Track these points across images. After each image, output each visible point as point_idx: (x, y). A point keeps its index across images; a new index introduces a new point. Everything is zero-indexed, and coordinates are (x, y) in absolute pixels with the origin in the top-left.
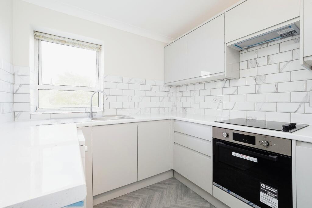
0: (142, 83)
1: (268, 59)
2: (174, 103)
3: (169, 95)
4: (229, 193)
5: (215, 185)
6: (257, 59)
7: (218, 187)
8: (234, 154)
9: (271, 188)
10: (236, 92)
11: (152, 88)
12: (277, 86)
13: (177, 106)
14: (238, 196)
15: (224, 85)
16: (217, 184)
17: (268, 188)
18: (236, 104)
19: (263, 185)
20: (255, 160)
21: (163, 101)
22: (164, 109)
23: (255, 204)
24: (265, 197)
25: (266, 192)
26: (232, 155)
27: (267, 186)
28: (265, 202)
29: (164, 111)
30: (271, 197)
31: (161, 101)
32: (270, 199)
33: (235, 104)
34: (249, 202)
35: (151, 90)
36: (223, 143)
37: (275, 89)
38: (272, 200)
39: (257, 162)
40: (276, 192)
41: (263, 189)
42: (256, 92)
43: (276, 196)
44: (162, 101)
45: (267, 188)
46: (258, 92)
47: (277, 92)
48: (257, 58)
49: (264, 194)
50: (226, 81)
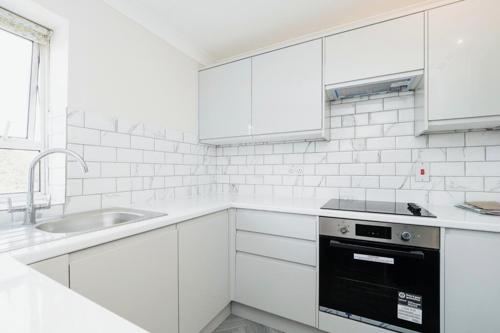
0: (159, 135)
1: (369, 117)
2: (214, 177)
3: (205, 163)
4: (348, 318)
5: (324, 312)
6: (355, 116)
7: (328, 313)
8: (357, 256)
9: (413, 297)
10: (324, 160)
11: (177, 147)
12: (379, 155)
13: (218, 182)
14: (363, 319)
15: (306, 150)
16: (327, 308)
17: (409, 296)
18: (324, 179)
19: (402, 295)
20: (391, 261)
21: (196, 173)
22: (198, 188)
23: (390, 324)
24: (404, 310)
25: (406, 304)
26: (355, 258)
27: (407, 295)
28: (405, 317)
29: (198, 192)
30: (413, 309)
31: (192, 174)
32: (412, 312)
33: (322, 179)
34: (380, 323)
35: (176, 152)
36: (338, 243)
37: (378, 158)
38: (414, 313)
39: (393, 263)
40: (419, 300)
41: (401, 300)
42: (354, 161)
43: (420, 305)
44: (194, 173)
45: (407, 298)
46: (356, 162)
47: (380, 162)
48: (355, 114)
49: (404, 307)
50: (309, 143)
